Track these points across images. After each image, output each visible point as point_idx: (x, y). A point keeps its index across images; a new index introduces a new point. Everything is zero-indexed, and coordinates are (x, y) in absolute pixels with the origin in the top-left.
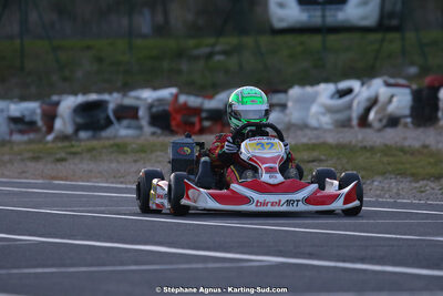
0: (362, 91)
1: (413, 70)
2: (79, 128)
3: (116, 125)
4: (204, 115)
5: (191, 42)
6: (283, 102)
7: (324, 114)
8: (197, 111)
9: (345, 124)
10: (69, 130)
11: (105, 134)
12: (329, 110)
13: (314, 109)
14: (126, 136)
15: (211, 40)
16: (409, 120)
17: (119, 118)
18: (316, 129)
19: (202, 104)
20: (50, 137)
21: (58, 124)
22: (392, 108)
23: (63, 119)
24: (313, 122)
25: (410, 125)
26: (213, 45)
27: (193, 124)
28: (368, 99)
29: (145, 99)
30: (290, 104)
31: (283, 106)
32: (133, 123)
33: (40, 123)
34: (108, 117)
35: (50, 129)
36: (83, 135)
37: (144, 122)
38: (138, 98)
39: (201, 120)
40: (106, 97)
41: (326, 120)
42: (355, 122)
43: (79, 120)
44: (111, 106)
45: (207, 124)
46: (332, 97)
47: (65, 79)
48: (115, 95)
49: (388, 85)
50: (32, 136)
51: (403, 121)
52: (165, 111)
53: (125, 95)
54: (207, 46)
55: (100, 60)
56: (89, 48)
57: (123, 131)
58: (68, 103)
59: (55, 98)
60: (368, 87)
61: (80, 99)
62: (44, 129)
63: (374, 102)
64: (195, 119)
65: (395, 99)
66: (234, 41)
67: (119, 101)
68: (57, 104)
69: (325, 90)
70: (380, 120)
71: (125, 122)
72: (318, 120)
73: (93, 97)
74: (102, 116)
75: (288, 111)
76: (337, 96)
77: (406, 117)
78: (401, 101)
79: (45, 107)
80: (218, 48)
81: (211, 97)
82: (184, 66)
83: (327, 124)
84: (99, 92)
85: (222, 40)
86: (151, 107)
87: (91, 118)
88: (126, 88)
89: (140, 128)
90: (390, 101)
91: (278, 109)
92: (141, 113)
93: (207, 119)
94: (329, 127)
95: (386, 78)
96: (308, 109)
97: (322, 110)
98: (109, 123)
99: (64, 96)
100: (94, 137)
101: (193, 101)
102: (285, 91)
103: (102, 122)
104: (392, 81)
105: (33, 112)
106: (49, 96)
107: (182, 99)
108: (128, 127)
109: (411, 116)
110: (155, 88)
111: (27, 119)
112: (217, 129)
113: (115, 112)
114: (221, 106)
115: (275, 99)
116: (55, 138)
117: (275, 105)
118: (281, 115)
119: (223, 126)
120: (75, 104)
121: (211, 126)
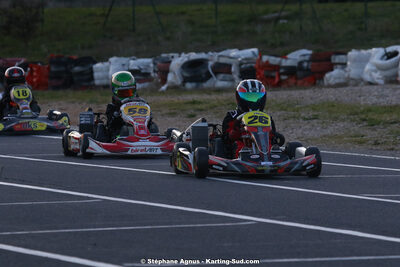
2: (185, 80)
3: (214, 78)
4: (282, 71)
6: (344, 61)
7: (376, 72)
8: (277, 67)
9: (392, 79)
10: (179, 81)
11: (207, 85)
12: (380, 68)
13: (368, 67)
17: (216, 73)
19: (280, 62)
20: (164, 88)
21: (170, 77)
23: (174, 74)
24: (367, 77)
26: (281, 11)
27: (273, 78)
30: (349, 63)
31: (344, 65)
32: (228, 76)
33: (153, 75)
34: (208, 72)
35: (164, 81)
36: (189, 85)
37: (236, 76)
38: (229, 57)
39: (280, 74)
40: (202, 56)
41: (377, 75)
43: (186, 74)
44: (210, 63)
45: (284, 77)
46: (382, 58)
48: (210, 53)
50: (147, 84)
52: (252, 67)
54: (276, 12)
57: (219, 82)
58: (178, 61)
59: (164, 55)
61: (184, 58)
62: (159, 80)
64: (275, 74)
67: (216, 59)
68: (170, 62)
69: (376, 53)
71: (221, 76)
72: (371, 75)
73: (194, 56)
74: (203, 71)
75: (347, 69)
76: (386, 57)
79: (160, 64)
83: (379, 78)
84: (197, 51)
86: (241, 64)
87: (196, 72)
89: (233, 80)
91: (339, 66)
92: (233, 69)
93: (283, 74)
94: (381, 81)
96: (364, 68)
97: (374, 68)
98: (209, 76)
99: (171, 55)
100: (196, 90)
101: (274, 60)
102: (345, 54)
103: (204, 76)
105: (148, 66)
107: (265, 58)
108: (222, 80)
110: (240, 48)
111: (143, 71)
112: (292, 81)
113: (213, 68)
114: (295, 64)
115: (337, 59)
116: (168, 88)
117: (337, 64)
118: (342, 71)
119: (297, 79)
120: (183, 62)
121: (287, 79)
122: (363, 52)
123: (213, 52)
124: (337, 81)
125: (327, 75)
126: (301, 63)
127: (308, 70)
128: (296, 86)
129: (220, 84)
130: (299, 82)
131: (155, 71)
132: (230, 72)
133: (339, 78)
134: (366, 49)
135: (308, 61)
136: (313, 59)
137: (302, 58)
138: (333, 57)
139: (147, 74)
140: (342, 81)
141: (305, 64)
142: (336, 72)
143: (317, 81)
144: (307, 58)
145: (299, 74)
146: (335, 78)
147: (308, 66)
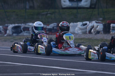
0: (90, 24)
1: (101, 19)
2: (13, 33)
3: (23, 32)
4: (47, 30)
5: (42, 11)
7: (79, 30)
8: (45, 29)
9: (85, 33)
10: (11, 33)
11: (20, 34)
12: (81, 29)
13: (77, 29)
15: (47, 10)
16: (102, 32)
17: (24, 31)
18: (77, 34)
19: (46, 27)
22: (98, 29)
23: (9, 30)
24: (76, 32)
25: (103, 33)
26: (48, 12)
28: (91, 26)
29: (31, 26)
32: (28, 32)
33: (2, 31)
35: (6, 33)
36: (14, 35)
38: (29, 25)
40: (20, 25)
41: (80, 32)
42: (88, 32)
43: (13, 31)
44: (22, 27)
46: (81, 26)
48: (22, 24)
49: (97, 23)
51: (101, 32)
54: (46, 12)
55: (17, 15)
56: (14, 12)
58: (10, 26)
60: (91, 23)
61: (13, 25)
62: (4, 33)
63: (93, 27)
65: (98, 26)
66: (53, 10)
67: (24, 26)
69: (79, 24)
70: (95, 32)
71: (26, 31)
72: (78, 31)
73: (17, 25)
76: (83, 25)
77: (101, 31)
78: (100, 27)
79: (4, 27)
80: (49, 12)
81: (48, 25)
82: (40, 17)
83: (80, 33)
84: (18, 24)
85: (50, 10)
87: (17, 30)
88: (25, 22)
89: (30, 33)
90: (97, 27)
92: (30, 29)
93: (47, 31)
94: (81, 33)
95: (96, 21)
96: (75, 29)
97: (79, 29)
98: (21, 32)
99: (9, 25)
100: (17, 36)
103: (20, 31)
104: (98, 22)
105: (1, 28)
106: (5, 24)
108: (26, 33)
109: (103, 31)
110: (33, 23)
113: (23, 29)
114: (52, 28)
116: (7, 35)
120: (12, 27)
121: (49, 33)
122: (75, 23)
123: (23, 24)
126: (53, 27)
127: (56, 30)
128: (51, 35)
129: (25, 34)
130: (53, 34)
134: (76, 22)
135: (56, 27)
137: (54, 26)
139: (0, 31)
141: (55, 28)
144: (56, 25)
145: (53, 31)
147: (56, 28)
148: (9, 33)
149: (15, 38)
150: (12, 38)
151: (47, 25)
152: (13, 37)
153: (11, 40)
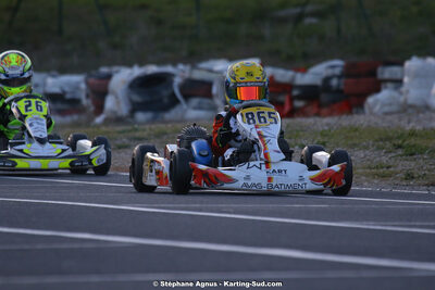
2: (136, 108)
3: (184, 106)
4: (295, 93)
6: (399, 76)
8: (287, 87)
10: (124, 110)
11: (168, 116)
14: (198, 119)
17: (187, 97)
19: (293, 79)
20: (99, 120)
21: (110, 103)
23: (117, 97)
26: (305, 5)
29: (220, 72)
30: (406, 80)
31: (398, 82)
32: (206, 101)
33: (85, 102)
34: (173, 95)
35: (100, 109)
36: (141, 116)
37: (219, 101)
38: (211, 71)
39: (292, 99)
40: (169, 69)
43: (137, 98)
44: (177, 81)
45: (299, 104)
47: (115, 47)
48: (181, 67)
50: (75, 117)
53: (194, 67)
57: (191, 112)
58: (122, 77)
59: (104, 70)
61: (137, 71)
62: (92, 109)
64: (284, 98)
67: (187, 75)
68: (109, 77)
71: (195, 101)
73: (152, 69)
74: (165, 93)
75: (404, 89)
79: (92, 80)
80: (309, 8)
81: (304, 70)
82: (267, 31)
84: (158, 63)
87: (153, 95)
88: (193, 58)
89: (214, 108)
91: (389, 85)
92: (215, 90)
93: (299, 98)
98: (174, 102)
99: (115, 69)
100: (153, 121)
101: (283, 75)
102: (401, 64)
103: (166, 100)
105: (77, 87)
106: (97, 67)
107: (268, 71)
108: (199, 108)
110: (231, 59)
111: (68, 96)
112: (312, 109)
113: (183, 88)
114: (318, 82)
115: (386, 72)
117: (386, 81)
118: (395, 94)
119: (320, 106)
120: (131, 78)
121: (305, 107)
122: (431, 61)
123: (185, 63)
124: (386, 109)
125: (370, 100)
126: (327, 80)
127: (339, 91)
128: (318, 114)
129: (192, 114)
130: (324, 111)
131: (87, 96)
132: (209, 95)
133: (390, 105)
135: (339, 77)
136: (347, 73)
137: (330, 72)
138: (380, 70)
139: (75, 102)
140: (394, 108)
141: (334, 82)
142: (385, 94)
143: (354, 110)
144: (337, 71)
145: (324, 97)
146: (383, 105)
147: (339, 85)
148: (116, 108)
149: (136, 130)
150: (123, 132)
151: (297, 70)
152: (129, 128)
153: (119, 142)
